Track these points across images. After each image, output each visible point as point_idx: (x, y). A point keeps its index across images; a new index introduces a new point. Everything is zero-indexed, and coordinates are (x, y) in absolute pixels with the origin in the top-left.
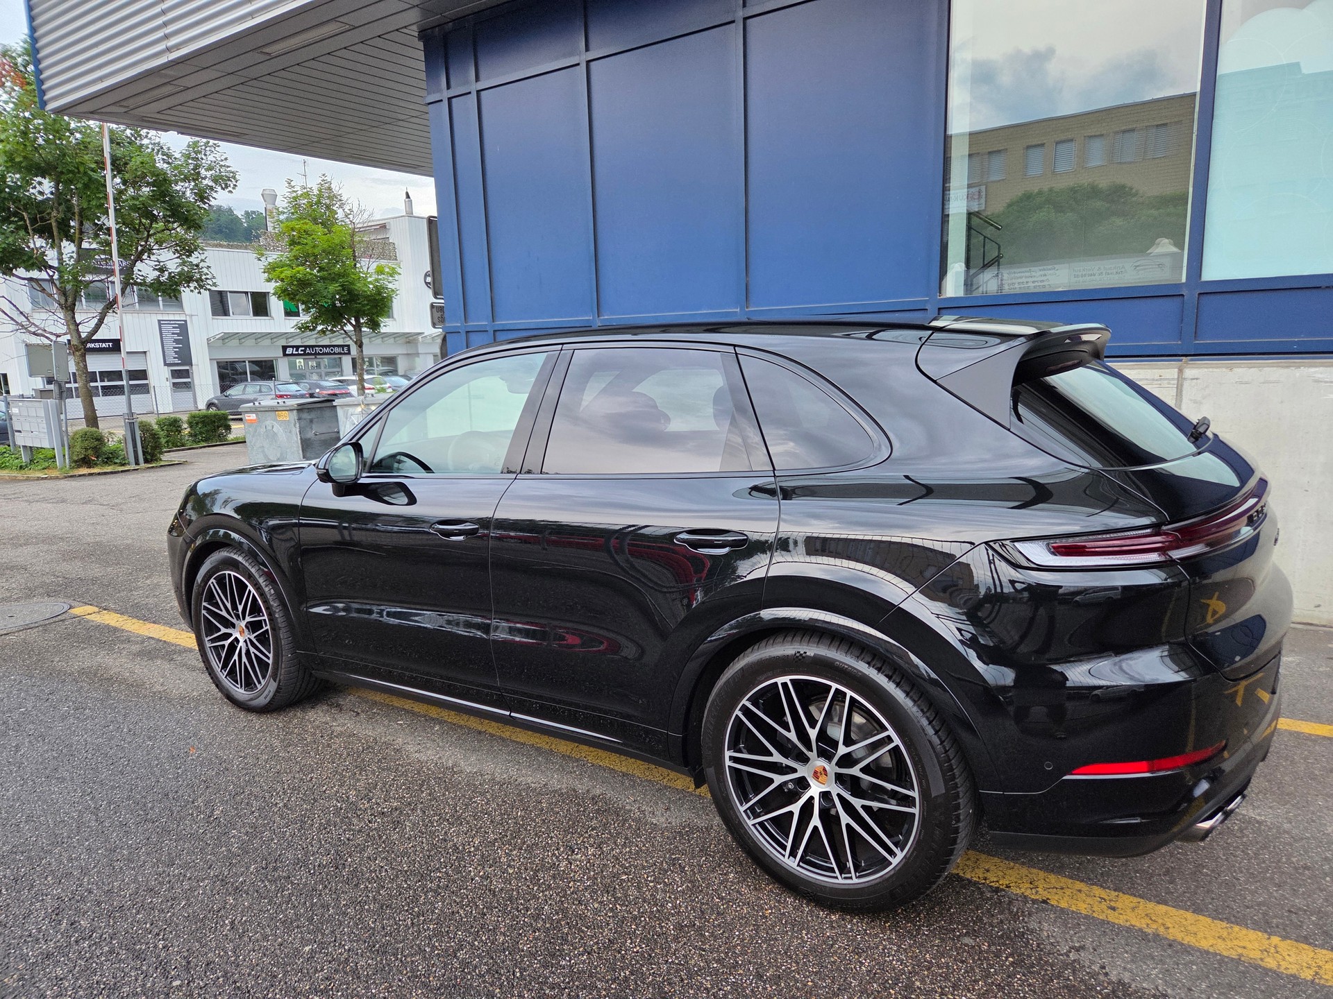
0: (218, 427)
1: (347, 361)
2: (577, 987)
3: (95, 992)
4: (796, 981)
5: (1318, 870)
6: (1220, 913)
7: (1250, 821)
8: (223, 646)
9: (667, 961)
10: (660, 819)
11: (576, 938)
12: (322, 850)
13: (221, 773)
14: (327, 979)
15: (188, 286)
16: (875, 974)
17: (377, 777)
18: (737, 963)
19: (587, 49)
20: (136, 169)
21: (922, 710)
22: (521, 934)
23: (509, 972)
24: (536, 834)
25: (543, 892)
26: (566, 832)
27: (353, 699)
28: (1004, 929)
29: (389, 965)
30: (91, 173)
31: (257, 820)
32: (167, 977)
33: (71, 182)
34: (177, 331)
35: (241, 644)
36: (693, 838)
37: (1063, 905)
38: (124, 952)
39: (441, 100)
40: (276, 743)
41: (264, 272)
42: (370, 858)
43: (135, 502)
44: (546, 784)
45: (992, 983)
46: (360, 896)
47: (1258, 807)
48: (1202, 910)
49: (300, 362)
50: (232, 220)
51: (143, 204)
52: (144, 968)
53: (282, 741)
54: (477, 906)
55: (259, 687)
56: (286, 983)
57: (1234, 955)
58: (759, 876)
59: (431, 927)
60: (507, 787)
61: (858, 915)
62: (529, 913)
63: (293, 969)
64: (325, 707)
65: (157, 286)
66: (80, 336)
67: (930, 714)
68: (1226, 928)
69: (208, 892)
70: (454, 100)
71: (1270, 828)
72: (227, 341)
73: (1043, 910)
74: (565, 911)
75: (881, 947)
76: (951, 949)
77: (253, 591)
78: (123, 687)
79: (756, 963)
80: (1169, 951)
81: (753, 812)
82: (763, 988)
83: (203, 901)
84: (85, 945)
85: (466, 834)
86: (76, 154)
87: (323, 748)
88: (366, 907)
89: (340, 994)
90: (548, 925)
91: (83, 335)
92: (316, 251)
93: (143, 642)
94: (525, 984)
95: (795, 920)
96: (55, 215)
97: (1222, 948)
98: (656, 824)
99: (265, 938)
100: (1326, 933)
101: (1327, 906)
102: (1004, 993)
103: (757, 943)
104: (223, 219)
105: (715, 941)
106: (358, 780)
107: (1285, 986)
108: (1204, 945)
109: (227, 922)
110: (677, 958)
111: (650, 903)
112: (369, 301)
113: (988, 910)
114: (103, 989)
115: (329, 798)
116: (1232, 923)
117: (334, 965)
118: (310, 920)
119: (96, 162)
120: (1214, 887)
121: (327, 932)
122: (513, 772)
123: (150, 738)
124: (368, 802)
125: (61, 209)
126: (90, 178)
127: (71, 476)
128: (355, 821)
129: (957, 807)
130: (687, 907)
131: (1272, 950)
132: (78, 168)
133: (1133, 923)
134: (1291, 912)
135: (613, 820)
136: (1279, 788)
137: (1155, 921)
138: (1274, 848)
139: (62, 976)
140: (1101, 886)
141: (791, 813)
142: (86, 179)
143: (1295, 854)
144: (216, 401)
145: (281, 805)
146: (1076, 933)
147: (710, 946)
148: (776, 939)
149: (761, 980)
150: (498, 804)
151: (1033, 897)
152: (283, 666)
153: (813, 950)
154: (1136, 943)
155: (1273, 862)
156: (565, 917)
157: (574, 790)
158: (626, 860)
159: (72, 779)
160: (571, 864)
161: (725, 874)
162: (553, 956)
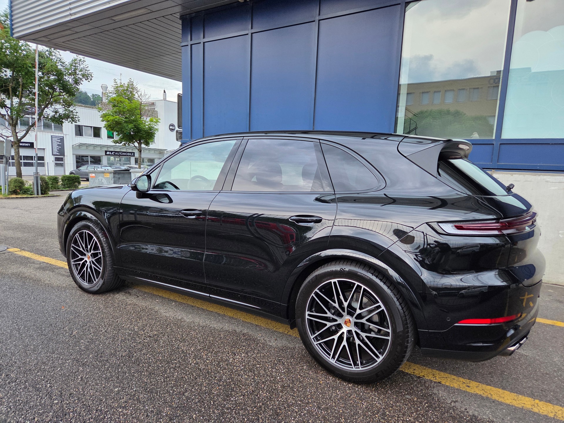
0: (75, 182)
1: (133, 159)
2: (239, 409)
3: (17, 404)
4: (335, 410)
5: (552, 375)
6: (513, 390)
7: (522, 355)
8: (80, 264)
9: (278, 400)
10: (273, 343)
11: (238, 389)
12: (122, 350)
13: (76, 317)
14: (125, 402)
15: (67, 120)
16: (369, 408)
17: (147, 322)
18: (309, 402)
19: (252, 28)
20: (49, 68)
21: (395, 295)
22: (213, 387)
23: (208, 402)
24: (219, 347)
25: (222, 370)
26: (232, 347)
27: (136, 290)
28: (423, 393)
29: (154, 397)
30: (29, 68)
31: (93, 337)
32: (51, 399)
33: (20, 71)
34: (59, 141)
35: (88, 263)
36: (288, 352)
37: (447, 384)
38: (31, 388)
39: (188, 45)
40: (101, 306)
41: (101, 117)
42: (144, 354)
43: (36, 209)
44: (223, 328)
45: (420, 414)
46: (140, 369)
47: (526, 350)
48: (506, 389)
49: (112, 158)
50: (86, 98)
51: (51, 83)
52: (41, 395)
53: (104, 306)
54: (193, 375)
55: (95, 282)
56: (106, 403)
57: (520, 406)
58: (317, 368)
59: (173, 382)
60: (205, 328)
61: (360, 385)
62: (216, 378)
63: (109, 398)
64: (123, 293)
65: (54, 119)
66: (17, 138)
67: (398, 296)
68: (516, 396)
69: (71, 365)
70: (193, 45)
71: (531, 358)
72: (81, 147)
73: (439, 386)
74: (232, 379)
75: (371, 398)
76: (401, 400)
77: (96, 239)
78: (31, 281)
79: (317, 402)
80: (493, 404)
81: (316, 339)
82: (321, 412)
83: (68, 368)
84: (13, 385)
85: (187, 346)
86: (23, 59)
87: (123, 309)
88: (143, 373)
89: (131, 408)
90: (225, 384)
91: (19, 138)
92: (125, 110)
93: (40, 264)
94: (216, 407)
95: (333, 386)
96: (11, 85)
97: (515, 403)
98: (271, 346)
99: (97, 384)
100: (557, 399)
101: (557, 389)
102: (425, 418)
103: (317, 394)
104: (82, 96)
105: (299, 393)
106: (139, 323)
107: (542, 419)
108: (508, 402)
109: (79, 377)
110: (282, 399)
111: (270, 377)
112: (146, 133)
113: (416, 385)
114: (21, 403)
115: (126, 329)
116: (519, 394)
117: (129, 397)
118: (118, 378)
119: (32, 64)
120: (510, 380)
121: (125, 383)
122: (208, 322)
123: (43, 302)
124: (143, 332)
125: (14, 82)
126: (28, 70)
127: (8, 198)
128: (137, 339)
129: (408, 337)
130: (286, 379)
131: (536, 405)
132: (23, 66)
133: (478, 393)
134: (543, 391)
135: (252, 343)
136: (533, 343)
137: (486, 392)
138: (533, 366)
139: (2, 397)
140: (463, 378)
141: (334, 339)
142: (26, 71)
143: (542, 368)
144: (74, 172)
145: (104, 331)
146: (453, 396)
147: (297, 394)
148: (325, 393)
149: (320, 409)
150: (201, 335)
151: (434, 381)
152: (107, 273)
153: (342, 398)
154: (479, 400)
155: (533, 371)
156: (232, 381)
157: (235, 331)
158: (259, 359)
159: (8, 317)
160: (234, 360)
161: (302, 366)
162: (228, 396)
